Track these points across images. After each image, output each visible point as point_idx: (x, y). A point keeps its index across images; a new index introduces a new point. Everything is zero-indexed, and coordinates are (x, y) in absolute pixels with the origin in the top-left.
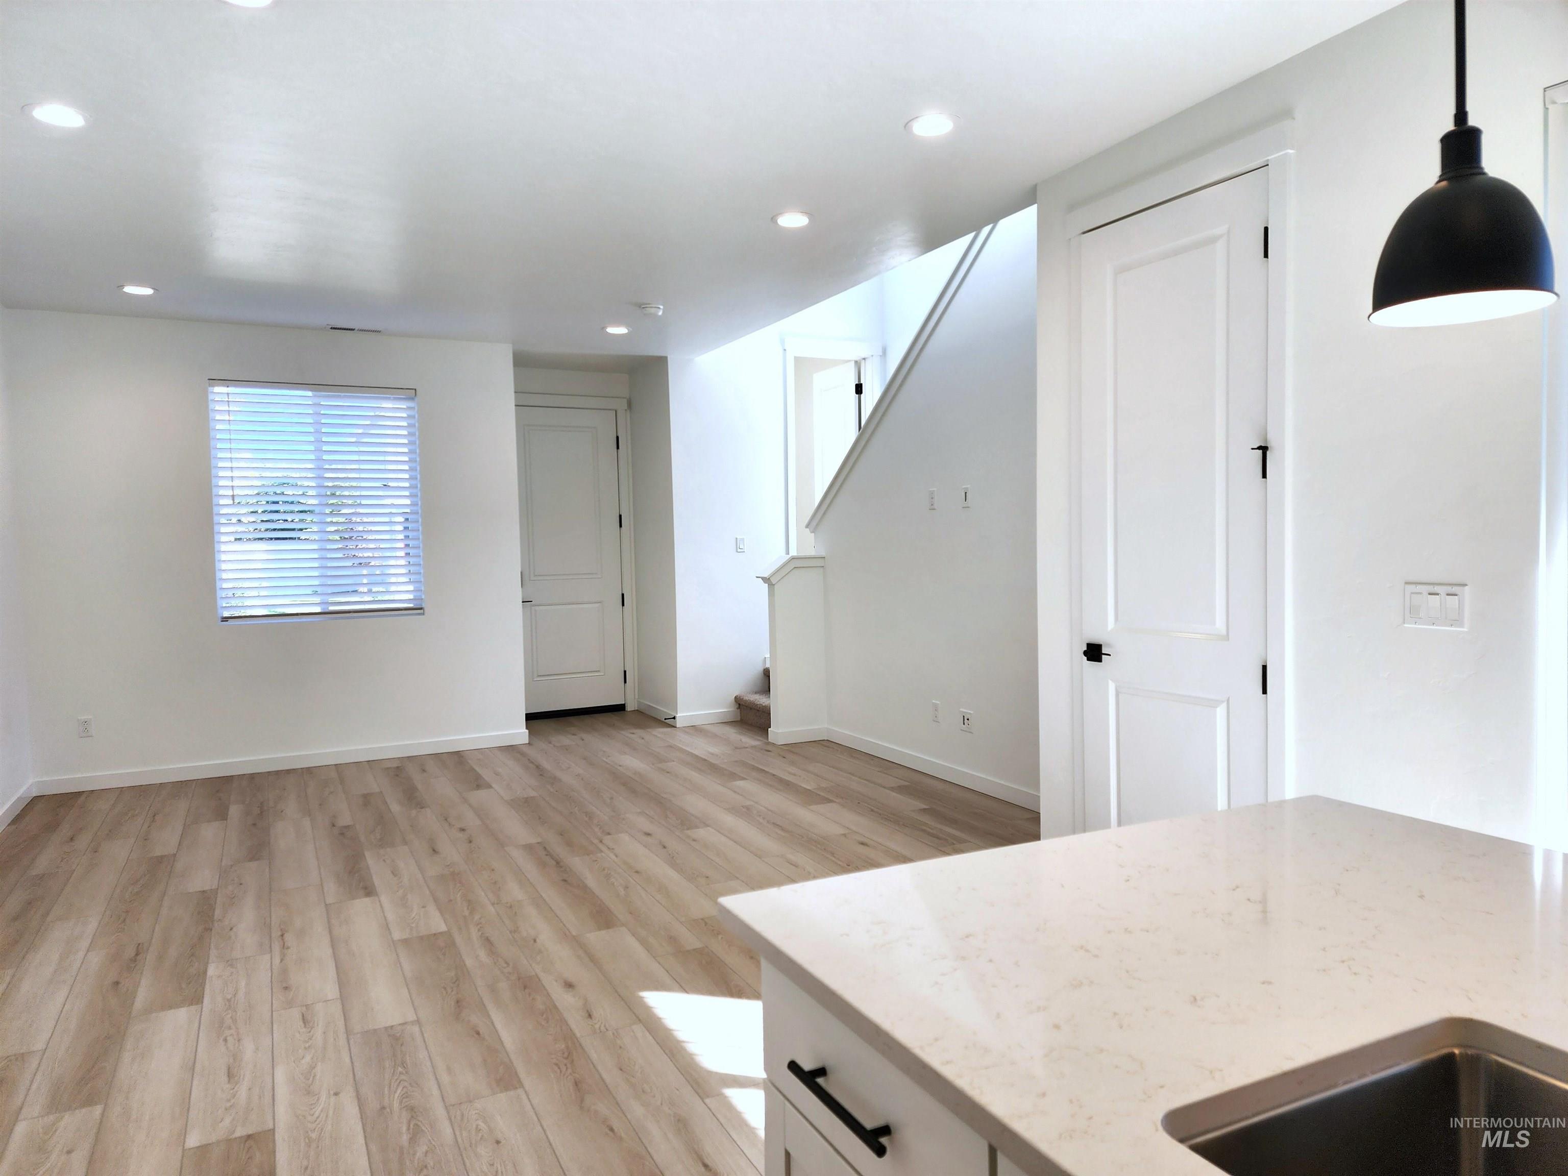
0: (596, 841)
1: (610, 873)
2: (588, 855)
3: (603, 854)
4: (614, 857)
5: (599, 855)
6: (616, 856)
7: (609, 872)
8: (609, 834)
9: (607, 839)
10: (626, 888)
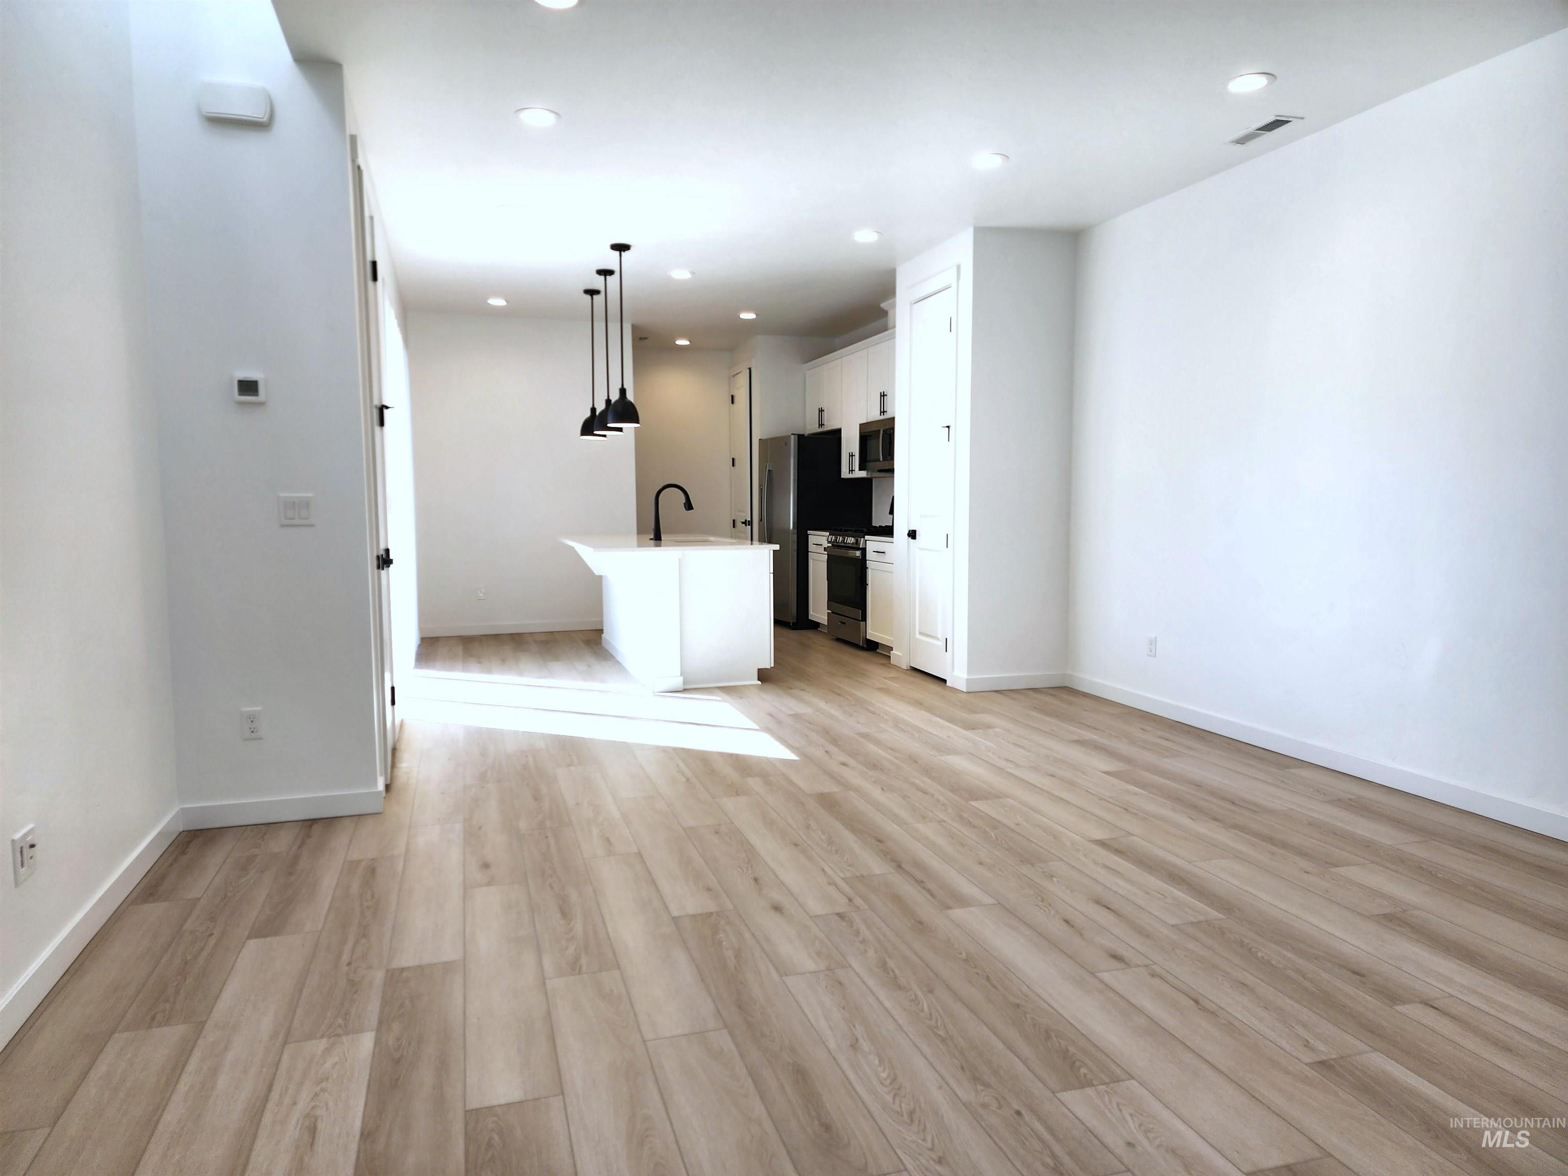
0: (859, 901)
1: (828, 845)
2: (863, 876)
3: (842, 875)
4: (827, 869)
5: (848, 875)
6: (823, 870)
7: (830, 847)
8: (839, 915)
9: (842, 906)
10: (808, 827)
